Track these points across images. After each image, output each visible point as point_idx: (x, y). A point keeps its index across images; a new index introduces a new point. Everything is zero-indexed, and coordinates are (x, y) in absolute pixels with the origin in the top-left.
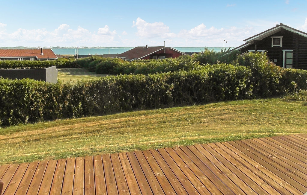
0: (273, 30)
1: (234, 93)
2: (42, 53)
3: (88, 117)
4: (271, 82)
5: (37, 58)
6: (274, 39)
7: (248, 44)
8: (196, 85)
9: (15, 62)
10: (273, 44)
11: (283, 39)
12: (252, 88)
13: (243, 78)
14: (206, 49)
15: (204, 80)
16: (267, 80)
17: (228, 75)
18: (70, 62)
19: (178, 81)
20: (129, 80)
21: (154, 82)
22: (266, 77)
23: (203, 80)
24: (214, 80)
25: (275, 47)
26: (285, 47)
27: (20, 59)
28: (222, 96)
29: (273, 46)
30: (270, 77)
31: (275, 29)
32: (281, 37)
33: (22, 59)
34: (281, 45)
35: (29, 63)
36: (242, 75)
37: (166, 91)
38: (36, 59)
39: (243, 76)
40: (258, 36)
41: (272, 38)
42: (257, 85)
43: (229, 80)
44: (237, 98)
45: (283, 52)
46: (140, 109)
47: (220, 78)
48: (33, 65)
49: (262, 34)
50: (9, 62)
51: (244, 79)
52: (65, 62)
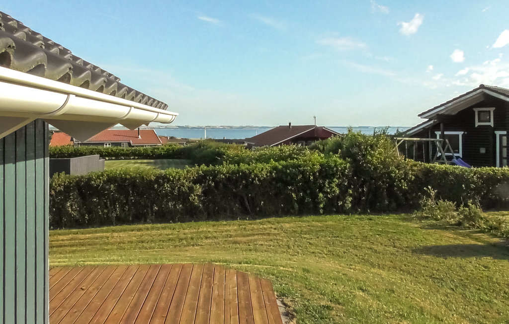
0: (468, 96)
1: (316, 203)
2: (140, 136)
3: (60, 229)
4: (391, 186)
5: (131, 142)
6: (479, 112)
7: (432, 122)
8: (246, 186)
9: (93, 149)
10: (479, 122)
11: (494, 112)
12: (351, 195)
13: (334, 178)
14: (349, 131)
15: (259, 180)
16: (383, 182)
17: (303, 173)
18: (173, 150)
19: (213, 181)
20: (127, 176)
21: (169, 180)
22: (381, 177)
23: (257, 179)
24: (278, 180)
25: (482, 126)
26: (498, 126)
27: (106, 145)
28: (293, 208)
29: (477, 124)
30: (390, 177)
31: (471, 95)
32: (492, 110)
33: (109, 145)
34: (492, 124)
35: (112, 150)
36: (331, 172)
37: (189, 195)
38: (129, 144)
39: (334, 175)
40: (443, 108)
41: (476, 110)
42: (363, 190)
43: (306, 181)
44: (321, 211)
45: (495, 136)
46: (145, 222)
47: (289, 177)
48: (118, 153)
49: (450, 104)
50: (85, 148)
51: (335, 180)
52: (165, 150)
